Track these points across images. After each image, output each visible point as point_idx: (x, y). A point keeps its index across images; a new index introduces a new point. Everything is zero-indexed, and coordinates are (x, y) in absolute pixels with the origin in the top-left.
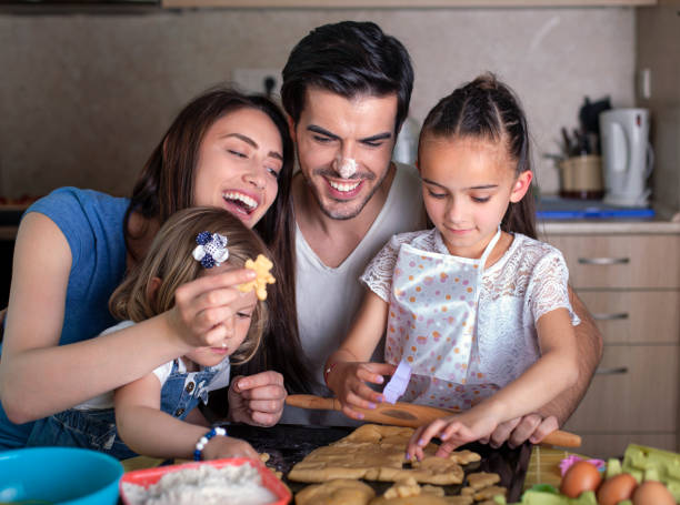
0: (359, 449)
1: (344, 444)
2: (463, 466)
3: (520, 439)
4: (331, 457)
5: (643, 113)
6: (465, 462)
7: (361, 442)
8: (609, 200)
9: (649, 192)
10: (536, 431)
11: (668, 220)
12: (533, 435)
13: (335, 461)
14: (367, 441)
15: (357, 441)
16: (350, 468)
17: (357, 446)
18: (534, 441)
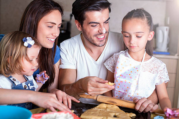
0: (100, 111)
1: (95, 109)
2: (131, 117)
3: (147, 111)
4: (92, 113)
5: (168, 28)
6: (131, 116)
7: (100, 109)
8: (158, 50)
9: (168, 48)
10: (152, 109)
11: (174, 55)
12: (151, 110)
13: (93, 114)
14: (102, 109)
15: (99, 108)
16: (98, 116)
17: (100, 110)
18: (151, 112)
